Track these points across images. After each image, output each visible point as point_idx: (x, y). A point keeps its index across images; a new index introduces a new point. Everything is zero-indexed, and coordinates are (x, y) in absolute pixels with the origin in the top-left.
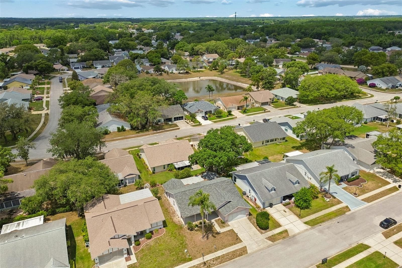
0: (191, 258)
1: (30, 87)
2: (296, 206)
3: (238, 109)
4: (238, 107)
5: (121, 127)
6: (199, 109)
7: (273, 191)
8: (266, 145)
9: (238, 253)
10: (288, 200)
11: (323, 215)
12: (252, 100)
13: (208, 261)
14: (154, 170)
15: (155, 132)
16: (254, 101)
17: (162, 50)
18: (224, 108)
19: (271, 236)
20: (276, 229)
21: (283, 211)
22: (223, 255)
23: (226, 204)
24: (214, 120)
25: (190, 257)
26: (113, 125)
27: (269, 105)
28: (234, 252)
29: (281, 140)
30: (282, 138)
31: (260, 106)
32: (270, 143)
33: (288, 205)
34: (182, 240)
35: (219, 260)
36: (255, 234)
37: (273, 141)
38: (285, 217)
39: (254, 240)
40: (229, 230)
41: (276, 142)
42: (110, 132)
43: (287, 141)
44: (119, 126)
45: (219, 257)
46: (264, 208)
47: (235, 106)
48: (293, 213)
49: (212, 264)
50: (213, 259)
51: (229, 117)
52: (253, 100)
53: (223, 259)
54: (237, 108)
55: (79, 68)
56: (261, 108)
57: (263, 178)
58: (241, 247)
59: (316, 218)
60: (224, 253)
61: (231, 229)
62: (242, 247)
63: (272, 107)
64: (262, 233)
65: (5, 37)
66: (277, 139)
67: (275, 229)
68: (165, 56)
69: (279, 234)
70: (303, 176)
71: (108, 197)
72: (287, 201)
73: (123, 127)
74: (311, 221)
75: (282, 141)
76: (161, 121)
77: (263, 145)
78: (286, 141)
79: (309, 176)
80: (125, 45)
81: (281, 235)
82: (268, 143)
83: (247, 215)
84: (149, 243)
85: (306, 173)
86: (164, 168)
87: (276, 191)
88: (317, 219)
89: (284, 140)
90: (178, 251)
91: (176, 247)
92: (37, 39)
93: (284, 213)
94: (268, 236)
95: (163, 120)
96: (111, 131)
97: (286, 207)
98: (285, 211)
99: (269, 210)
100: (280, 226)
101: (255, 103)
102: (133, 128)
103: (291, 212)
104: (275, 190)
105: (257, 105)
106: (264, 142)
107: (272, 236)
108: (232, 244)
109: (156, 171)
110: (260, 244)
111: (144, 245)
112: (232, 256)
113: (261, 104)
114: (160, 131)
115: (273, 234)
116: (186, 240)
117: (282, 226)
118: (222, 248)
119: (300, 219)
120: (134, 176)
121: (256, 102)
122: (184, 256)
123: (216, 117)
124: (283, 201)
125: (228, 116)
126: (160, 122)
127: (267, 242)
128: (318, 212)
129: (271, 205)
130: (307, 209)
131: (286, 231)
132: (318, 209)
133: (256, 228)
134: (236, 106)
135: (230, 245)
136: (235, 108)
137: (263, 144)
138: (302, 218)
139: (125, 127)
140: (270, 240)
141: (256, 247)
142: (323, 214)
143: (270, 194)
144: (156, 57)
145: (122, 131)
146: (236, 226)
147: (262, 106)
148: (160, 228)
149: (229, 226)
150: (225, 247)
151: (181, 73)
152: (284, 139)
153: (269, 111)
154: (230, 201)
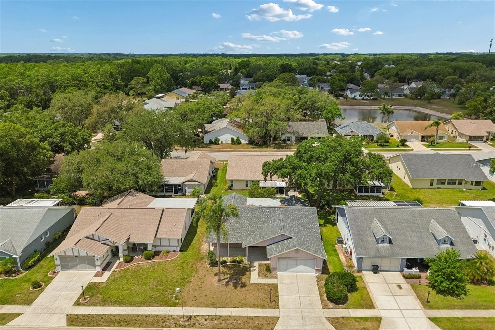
0: (178, 303)
1: (185, 100)
2: (429, 285)
3: (422, 141)
4: (423, 137)
5: (235, 138)
6: (353, 130)
7: (386, 245)
8: (439, 188)
9: (256, 323)
10: (418, 270)
11: (485, 318)
12: (454, 132)
13: (198, 316)
14: (232, 185)
15: (275, 150)
16: (457, 134)
17: (353, 74)
18: (399, 136)
19: (339, 318)
20: (358, 310)
21: (395, 286)
22: (229, 316)
23: (283, 240)
24: (373, 148)
25: (177, 301)
26: (226, 135)
27: (484, 142)
28: (251, 318)
29: (472, 184)
30: (475, 180)
31: (466, 142)
32: (446, 186)
33: (413, 278)
34: (188, 275)
35: (216, 322)
36: (311, 304)
37: (454, 183)
38: (393, 296)
39: (302, 312)
40: (270, 284)
41: (460, 186)
42: (222, 143)
43: (486, 189)
44: (233, 137)
45: (220, 316)
46: (360, 271)
47: (417, 135)
48: (415, 294)
49: (199, 324)
50: (209, 316)
51: (400, 148)
52: (456, 132)
53: (224, 322)
54: (420, 139)
55: (247, 89)
56: (466, 144)
57: (375, 219)
58: (269, 316)
59: (463, 318)
60: (233, 314)
61: (276, 282)
62: (272, 316)
63: (489, 146)
64: (325, 306)
65: (198, 62)
66: (463, 182)
67: (357, 308)
68: (355, 82)
69: (357, 320)
70: (468, 234)
71: (137, 194)
72: (415, 270)
73: (238, 139)
74: (449, 319)
75: (473, 187)
76: (291, 139)
77: (431, 187)
78: (484, 189)
79: (491, 243)
80: (311, 69)
81: (362, 323)
82: (442, 186)
83: (317, 270)
84: (142, 264)
85: (486, 236)
86: (247, 186)
87: (392, 245)
88: (467, 320)
89: (479, 187)
90: (170, 287)
91: (171, 281)
92: (228, 66)
93: (397, 289)
94: (333, 316)
95: (293, 139)
96: (224, 142)
97: (406, 281)
98: (400, 287)
99: (368, 277)
100: (371, 306)
101: (458, 137)
102: (251, 142)
103: (413, 291)
104: (390, 242)
105: (460, 140)
106: (435, 182)
107: (343, 317)
108: (258, 306)
109: (234, 187)
110: (308, 323)
111: (135, 265)
112: (242, 325)
113: (468, 139)
114: (283, 150)
115: (348, 315)
116: (194, 276)
117: (374, 308)
118: (237, 306)
119: (425, 308)
120: (197, 183)
121: (461, 135)
122: (170, 296)
123: (378, 145)
124: (405, 269)
125: (398, 146)
126: (289, 140)
127: (323, 324)
128: (475, 309)
129: (375, 269)
130: (452, 296)
131: (378, 320)
132: (480, 303)
133: (321, 296)
134: (420, 134)
135: (252, 306)
136: (416, 138)
137: (431, 184)
138: (431, 308)
139: (241, 140)
140: (332, 324)
141: (298, 326)
142: (487, 317)
143: (377, 248)
144: (340, 80)
145: (237, 143)
146: (286, 281)
147: (469, 142)
148: (175, 251)
149: (275, 277)
150: (243, 306)
151: (366, 100)
152: (478, 183)
153: (481, 150)
154: (291, 238)
